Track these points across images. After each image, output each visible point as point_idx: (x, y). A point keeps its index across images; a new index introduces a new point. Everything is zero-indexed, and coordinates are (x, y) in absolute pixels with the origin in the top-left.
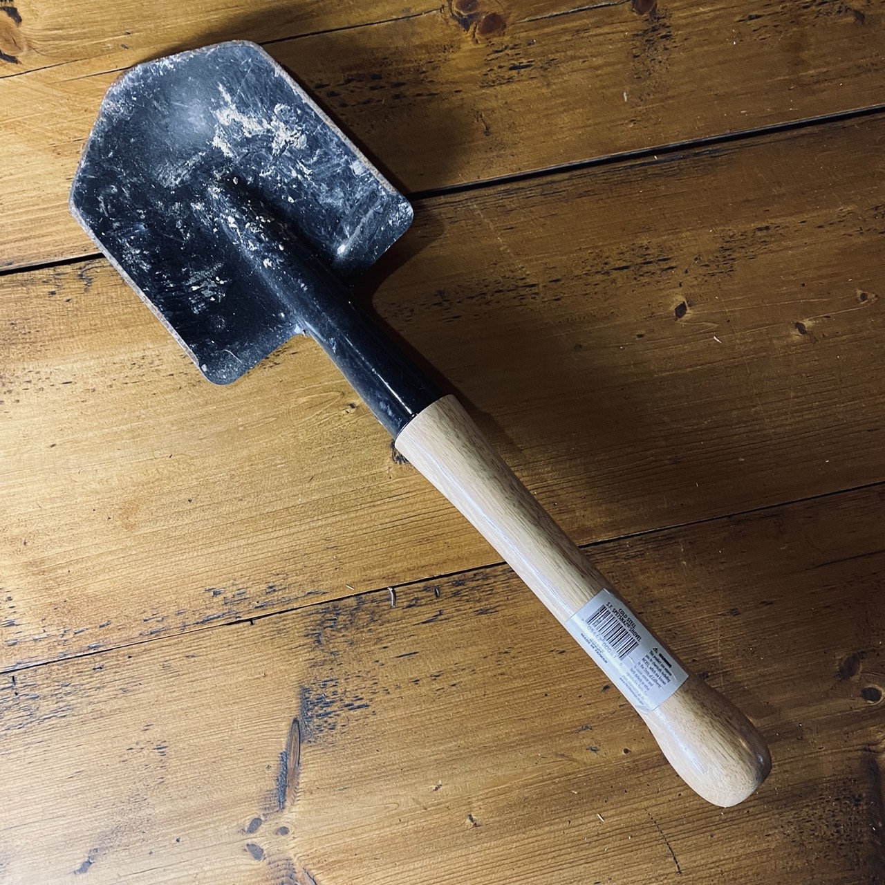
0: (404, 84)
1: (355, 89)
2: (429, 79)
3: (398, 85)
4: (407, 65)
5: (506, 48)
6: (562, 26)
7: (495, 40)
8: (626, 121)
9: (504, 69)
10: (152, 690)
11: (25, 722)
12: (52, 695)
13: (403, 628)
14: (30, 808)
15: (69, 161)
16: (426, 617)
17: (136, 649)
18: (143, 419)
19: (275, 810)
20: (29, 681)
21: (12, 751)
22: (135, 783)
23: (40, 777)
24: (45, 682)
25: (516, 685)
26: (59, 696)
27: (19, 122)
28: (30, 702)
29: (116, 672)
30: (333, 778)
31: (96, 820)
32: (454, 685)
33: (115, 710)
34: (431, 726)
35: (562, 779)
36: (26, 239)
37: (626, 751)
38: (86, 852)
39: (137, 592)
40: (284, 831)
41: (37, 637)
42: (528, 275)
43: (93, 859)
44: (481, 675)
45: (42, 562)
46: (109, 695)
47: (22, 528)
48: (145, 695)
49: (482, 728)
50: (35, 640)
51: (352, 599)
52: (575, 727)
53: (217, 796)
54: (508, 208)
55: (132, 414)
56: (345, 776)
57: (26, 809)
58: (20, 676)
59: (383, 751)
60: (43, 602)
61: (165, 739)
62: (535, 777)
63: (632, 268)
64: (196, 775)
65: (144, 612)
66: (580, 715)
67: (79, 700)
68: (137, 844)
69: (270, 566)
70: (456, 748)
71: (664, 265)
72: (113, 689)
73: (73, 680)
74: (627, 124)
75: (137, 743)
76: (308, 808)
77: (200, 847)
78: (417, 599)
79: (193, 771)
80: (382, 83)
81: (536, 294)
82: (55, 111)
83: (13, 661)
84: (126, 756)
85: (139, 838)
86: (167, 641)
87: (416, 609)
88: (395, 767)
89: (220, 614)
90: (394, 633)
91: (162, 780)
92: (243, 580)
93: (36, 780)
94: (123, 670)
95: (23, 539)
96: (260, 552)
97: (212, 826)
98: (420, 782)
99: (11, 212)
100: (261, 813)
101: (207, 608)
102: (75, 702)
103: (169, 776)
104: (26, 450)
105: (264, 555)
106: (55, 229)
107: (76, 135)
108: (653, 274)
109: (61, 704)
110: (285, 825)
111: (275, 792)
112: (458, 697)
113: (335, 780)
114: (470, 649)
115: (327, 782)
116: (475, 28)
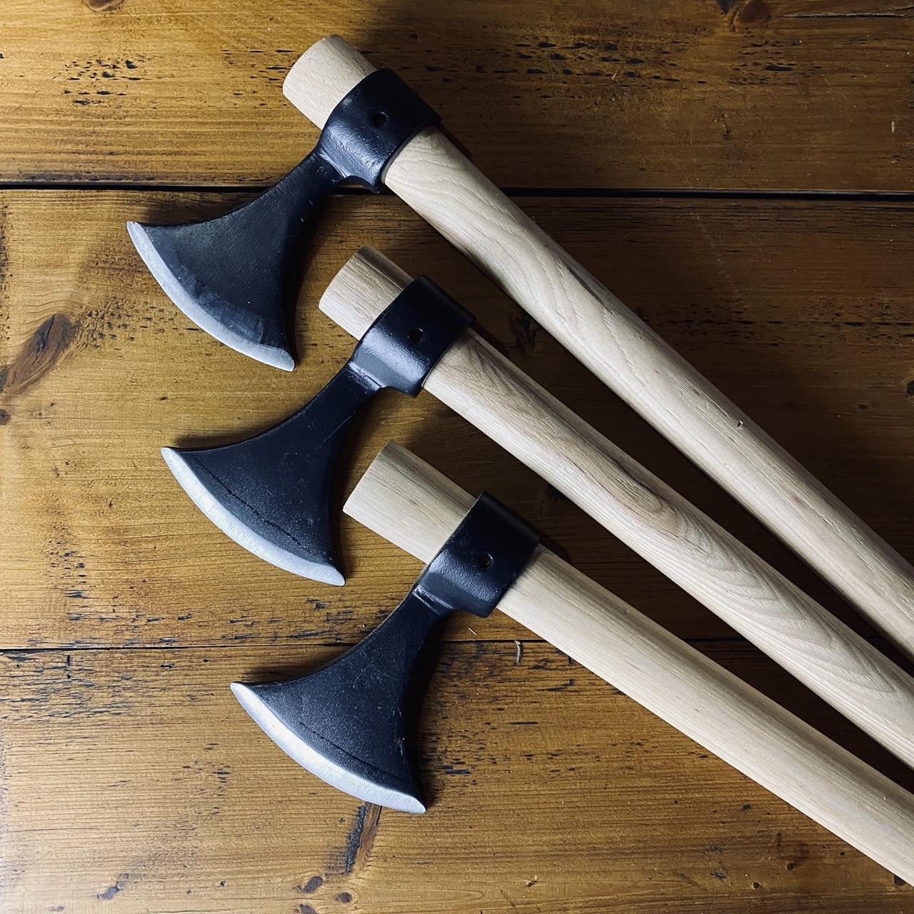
0: (642, 62)
1: (583, 56)
2: (671, 62)
3: (634, 61)
4: (649, 41)
5: (766, 43)
6: (835, 30)
7: (755, 31)
8: (888, 156)
9: (760, 68)
10: (225, 704)
11: (73, 711)
12: (109, 687)
13: (525, 691)
14: (60, 811)
15: (242, 74)
16: (552, 684)
17: (214, 653)
18: (274, 389)
19: (341, 871)
20: (85, 665)
21: (52, 741)
22: (185, 807)
23: (79, 779)
24: (104, 669)
25: (644, 784)
26: (117, 689)
27: (193, 17)
28: (83, 689)
29: (186, 675)
30: (414, 848)
31: (134, 841)
32: (573, 769)
33: (178, 719)
34: (537, 811)
35: (676, 903)
36: (176, 153)
37: (756, 885)
38: (115, 876)
39: (228, 586)
40: (346, 898)
41: (104, 616)
42: (746, 309)
43: (121, 885)
44: (605, 763)
45: (126, 530)
46: (174, 700)
47: (110, 487)
48: (215, 707)
49: (594, 826)
50: (102, 619)
51: (472, 645)
52: (704, 845)
53: (276, 842)
54: (736, 226)
55: (262, 381)
56: (427, 848)
57: (55, 812)
58: (76, 658)
59: (476, 829)
60: (118, 577)
61: (229, 764)
62: (646, 894)
63: (865, 327)
64: (257, 812)
65: (233, 612)
66: (711, 833)
67: (139, 699)
68: (175, 879)
69: (387, 587)
70: (561, 842)
71: (904, 331)
72: (180, 694)
73: (136, 674)
74: (889, 159)
75: (196, 762)
76: (378, 877)
77: (247, 896)
78: (547, 661)
79: (255, 807)
80: (617, 56)
81: (751, 333)
82: (237, 13)
83: (72, 639)
84: (181, 774)
85: (178, 871)
86: (252, 650)
87: (544, 673)
88: (488, 850)
89: (320, 630)
90: (514, 694)
91: (216, 810)
92: (353, 596)
93: (74, 781)
94: (196, 675)
95: (110, 500)
96: (377, 569)
97: (264, 875)
98: (513, 873)
99: (163, 120)
100: (323, 871)
101: (305, 621)
102: (134, 699)
103: (226, 808)
104: (131, 397)
105: (382, 573)
106: (210, 148)
107: (256, 45)
108: (889, 338)
109: (117, 699)
110: (348, 891)
111: (344, 850)
112: (575, 784)
113: (416, 851)
114: (598, 732)
115: (406, 851)
116: (735, 13)
